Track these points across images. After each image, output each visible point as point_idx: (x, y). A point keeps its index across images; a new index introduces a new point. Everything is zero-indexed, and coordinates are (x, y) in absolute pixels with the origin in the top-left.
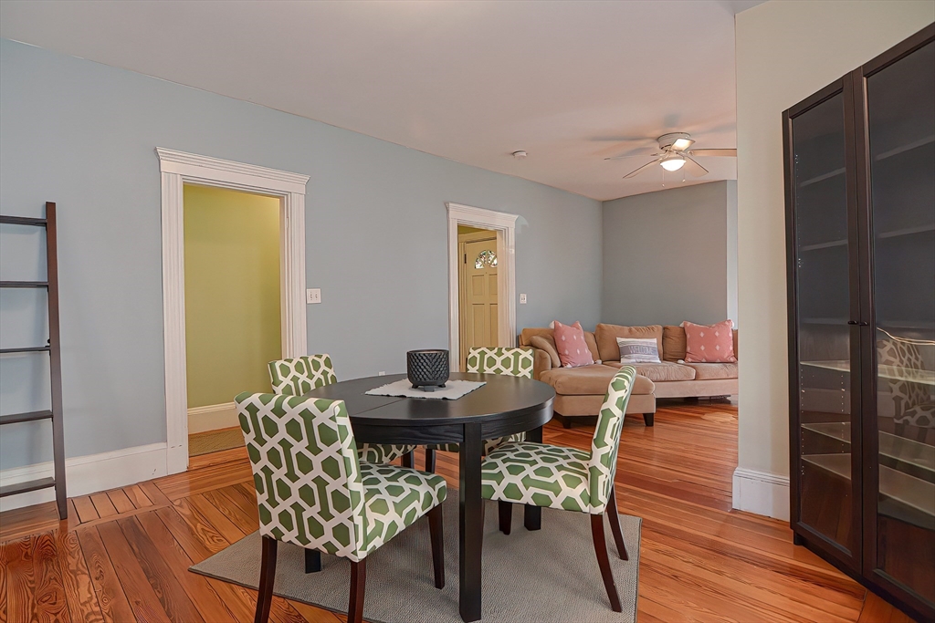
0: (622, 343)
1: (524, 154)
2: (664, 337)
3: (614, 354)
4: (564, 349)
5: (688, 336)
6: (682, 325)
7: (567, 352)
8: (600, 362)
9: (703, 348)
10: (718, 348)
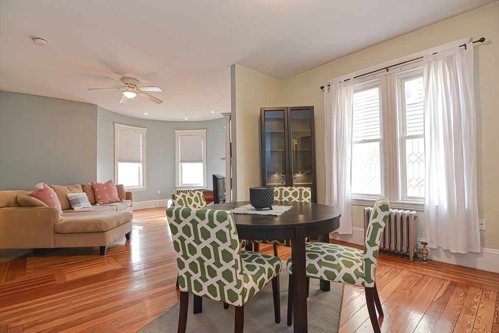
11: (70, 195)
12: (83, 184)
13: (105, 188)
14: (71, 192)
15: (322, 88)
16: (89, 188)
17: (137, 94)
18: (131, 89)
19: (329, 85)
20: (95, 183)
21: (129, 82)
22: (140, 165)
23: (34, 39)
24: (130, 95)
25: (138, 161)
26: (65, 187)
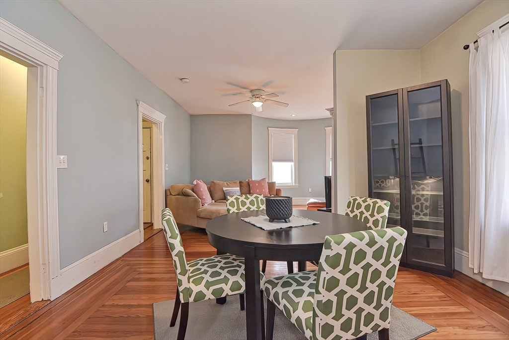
0: (226, 190)
1: (188, 80)
2: (241, 186)
3: (222, 197)
4: (203, 195)
5: (251, 185)
6: (247, 180)
7: (204, 197)
8: (214, 201)
9: (258, 191)
10: (264, 190)
11: (225, 189)
12: (241, 181)
13: (257, 184)
14: (228, 186)
15: (466, 47)
16: (245, 185)
17: (263, 102)
18: (258, 99)
19: (477, 41)
20: (250, 180)
21: (256, 94)
22: (293, 164)
23: (181, 79)
24: (258, 104)
25: (291, 161)
26: (225, 183)
